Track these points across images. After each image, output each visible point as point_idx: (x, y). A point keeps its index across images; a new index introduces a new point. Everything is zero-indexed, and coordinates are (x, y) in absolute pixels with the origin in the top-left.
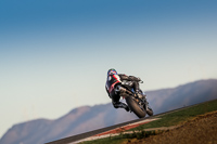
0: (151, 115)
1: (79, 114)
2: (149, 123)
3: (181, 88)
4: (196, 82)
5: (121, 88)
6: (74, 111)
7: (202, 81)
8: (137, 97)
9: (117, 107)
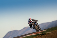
2: (44, 31)
5: (32, 23)
6: (24, 28)
8: (37, 25)
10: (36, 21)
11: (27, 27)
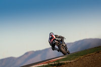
0: (69, 53)
1: (29, 55)
2: (62, 59)
3: (77, 43)
4: (83, 40)
5: (56, 41)
7: (86, 39)
8: (63, 45)
9: (53, 50)
10: (62, 38)
11: (30, 52)
